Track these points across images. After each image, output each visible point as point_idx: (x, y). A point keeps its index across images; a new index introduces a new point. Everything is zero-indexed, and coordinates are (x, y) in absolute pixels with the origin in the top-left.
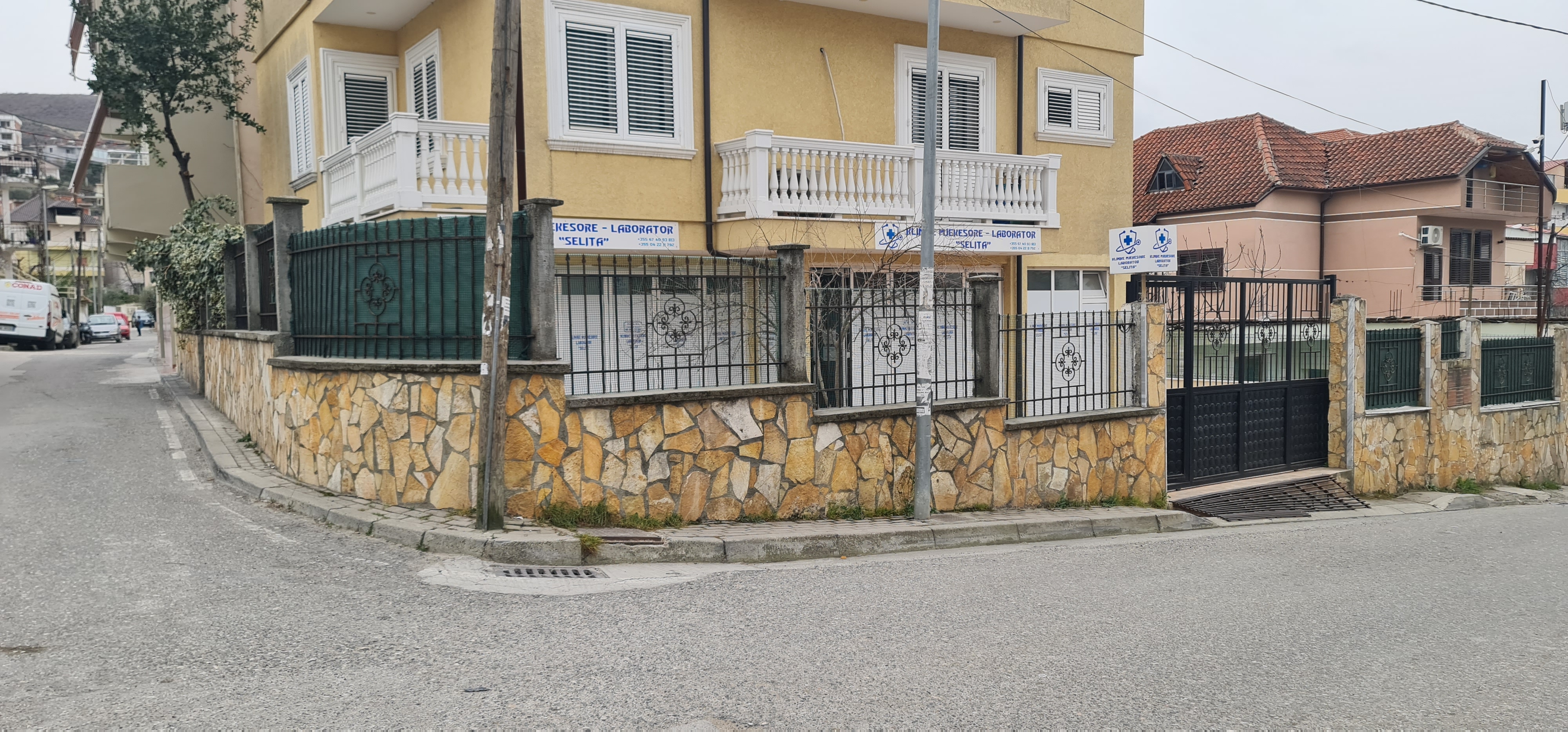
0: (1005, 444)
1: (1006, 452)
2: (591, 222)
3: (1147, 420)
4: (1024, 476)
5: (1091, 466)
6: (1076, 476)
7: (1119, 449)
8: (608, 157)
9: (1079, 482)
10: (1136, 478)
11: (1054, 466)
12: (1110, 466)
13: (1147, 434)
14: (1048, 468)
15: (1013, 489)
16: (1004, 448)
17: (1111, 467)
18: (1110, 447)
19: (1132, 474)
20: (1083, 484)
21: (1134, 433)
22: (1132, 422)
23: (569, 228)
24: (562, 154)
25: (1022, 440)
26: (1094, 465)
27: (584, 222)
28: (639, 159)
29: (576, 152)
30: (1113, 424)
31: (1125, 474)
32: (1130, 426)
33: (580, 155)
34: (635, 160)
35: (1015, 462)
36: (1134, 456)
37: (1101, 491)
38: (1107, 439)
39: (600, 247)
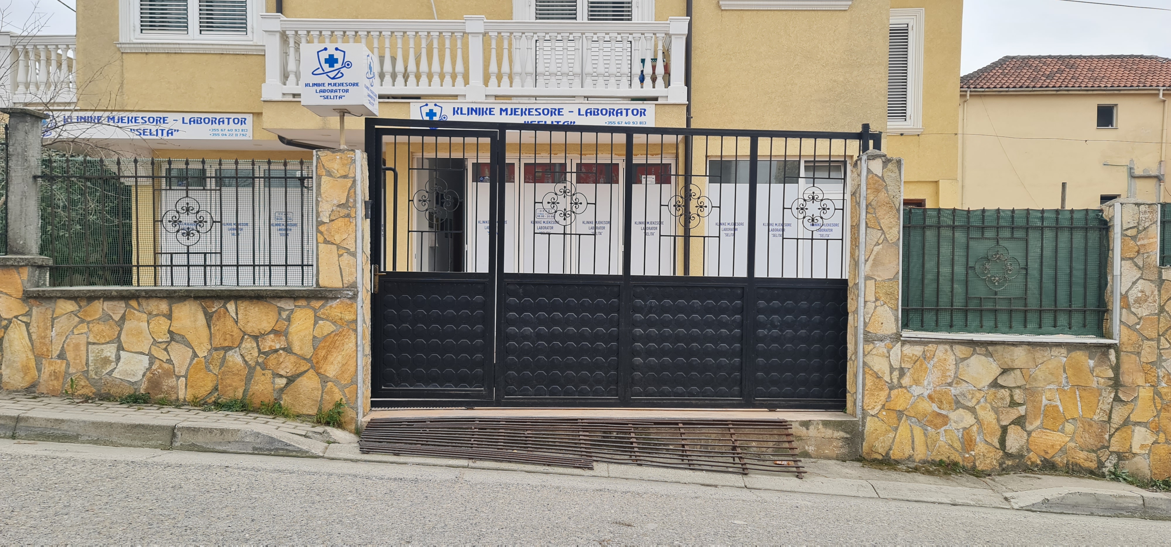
0: (28, 314)
1: (27, 325)
2: (162, 115)
3: (317, 304)
4: (61, 356)
5: (195, 355)
6: (166, 366)
7: (256, 338)
8: (177, 56)
9: (170, 373)
10: (291, 380)
11: (120, 348)
12: (234, 358)
13: (316, 323)
14: (110, 351)
15: (39, 370)
16: (25, 319)
17: (239, 360)
18: (236, 333)
19: (282, 373)
20: (178, 377)
21: (289, 319)
22: (287, 305)
23: (140, 120)
24: (132, 55)
25: (58, 311)
26: (202, 353)
27: (155, 115)
28: (210, 56)
29: (147, 53)
30: (243, 305)
31: (268, 373)
32: (280, 310)
33: (150, 56)
34: (205, 57)
35: (45, 337)
36: (288, 350)
37: (216, 389)
38: (230, 323)
39: (170, 137)
